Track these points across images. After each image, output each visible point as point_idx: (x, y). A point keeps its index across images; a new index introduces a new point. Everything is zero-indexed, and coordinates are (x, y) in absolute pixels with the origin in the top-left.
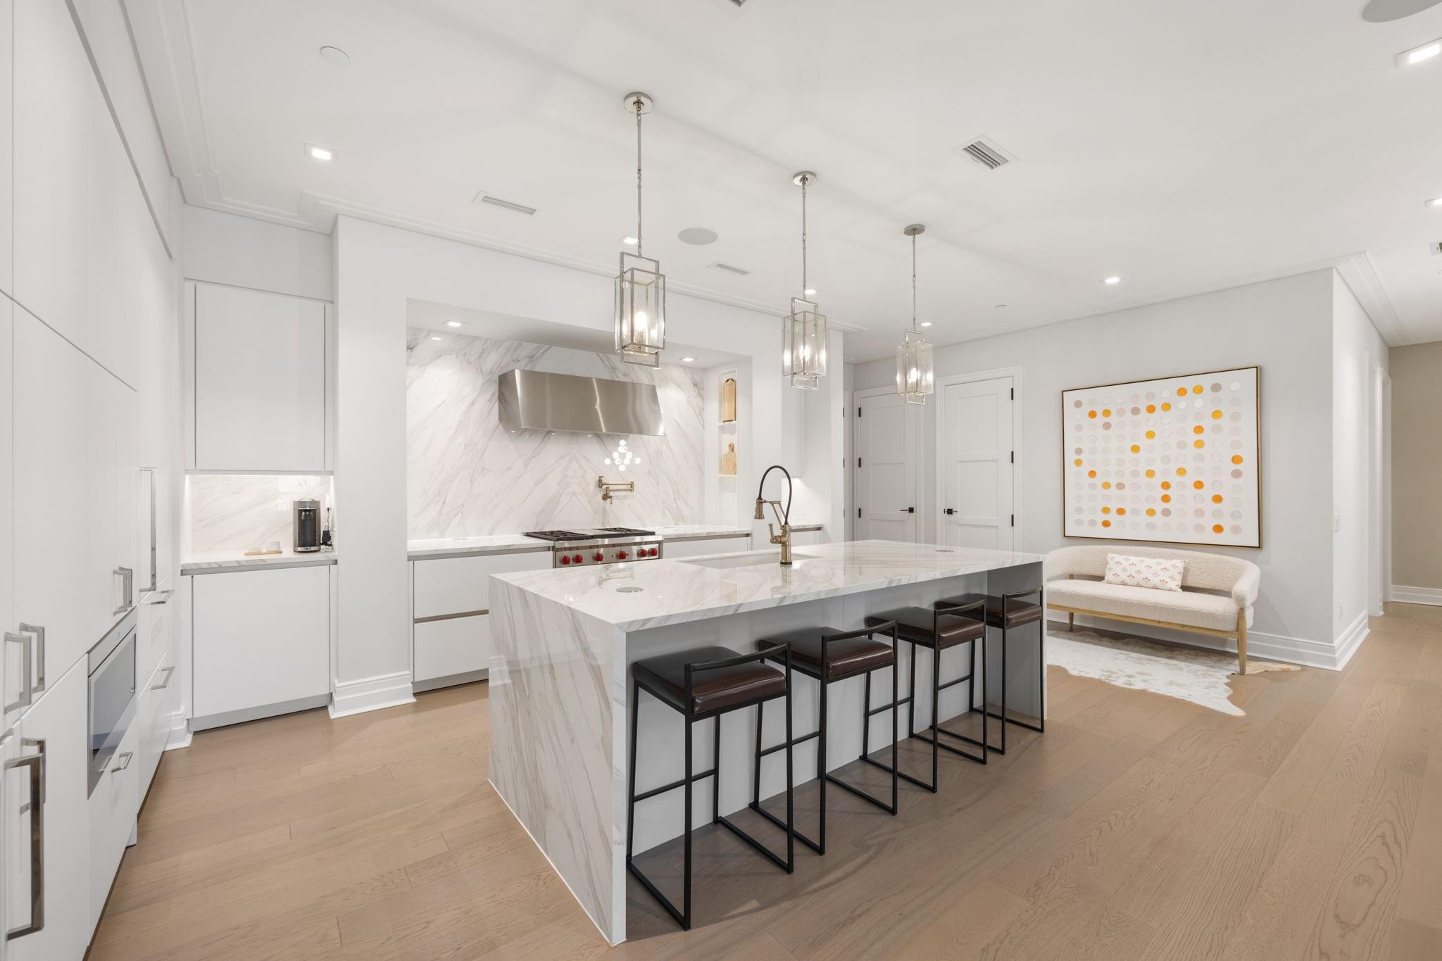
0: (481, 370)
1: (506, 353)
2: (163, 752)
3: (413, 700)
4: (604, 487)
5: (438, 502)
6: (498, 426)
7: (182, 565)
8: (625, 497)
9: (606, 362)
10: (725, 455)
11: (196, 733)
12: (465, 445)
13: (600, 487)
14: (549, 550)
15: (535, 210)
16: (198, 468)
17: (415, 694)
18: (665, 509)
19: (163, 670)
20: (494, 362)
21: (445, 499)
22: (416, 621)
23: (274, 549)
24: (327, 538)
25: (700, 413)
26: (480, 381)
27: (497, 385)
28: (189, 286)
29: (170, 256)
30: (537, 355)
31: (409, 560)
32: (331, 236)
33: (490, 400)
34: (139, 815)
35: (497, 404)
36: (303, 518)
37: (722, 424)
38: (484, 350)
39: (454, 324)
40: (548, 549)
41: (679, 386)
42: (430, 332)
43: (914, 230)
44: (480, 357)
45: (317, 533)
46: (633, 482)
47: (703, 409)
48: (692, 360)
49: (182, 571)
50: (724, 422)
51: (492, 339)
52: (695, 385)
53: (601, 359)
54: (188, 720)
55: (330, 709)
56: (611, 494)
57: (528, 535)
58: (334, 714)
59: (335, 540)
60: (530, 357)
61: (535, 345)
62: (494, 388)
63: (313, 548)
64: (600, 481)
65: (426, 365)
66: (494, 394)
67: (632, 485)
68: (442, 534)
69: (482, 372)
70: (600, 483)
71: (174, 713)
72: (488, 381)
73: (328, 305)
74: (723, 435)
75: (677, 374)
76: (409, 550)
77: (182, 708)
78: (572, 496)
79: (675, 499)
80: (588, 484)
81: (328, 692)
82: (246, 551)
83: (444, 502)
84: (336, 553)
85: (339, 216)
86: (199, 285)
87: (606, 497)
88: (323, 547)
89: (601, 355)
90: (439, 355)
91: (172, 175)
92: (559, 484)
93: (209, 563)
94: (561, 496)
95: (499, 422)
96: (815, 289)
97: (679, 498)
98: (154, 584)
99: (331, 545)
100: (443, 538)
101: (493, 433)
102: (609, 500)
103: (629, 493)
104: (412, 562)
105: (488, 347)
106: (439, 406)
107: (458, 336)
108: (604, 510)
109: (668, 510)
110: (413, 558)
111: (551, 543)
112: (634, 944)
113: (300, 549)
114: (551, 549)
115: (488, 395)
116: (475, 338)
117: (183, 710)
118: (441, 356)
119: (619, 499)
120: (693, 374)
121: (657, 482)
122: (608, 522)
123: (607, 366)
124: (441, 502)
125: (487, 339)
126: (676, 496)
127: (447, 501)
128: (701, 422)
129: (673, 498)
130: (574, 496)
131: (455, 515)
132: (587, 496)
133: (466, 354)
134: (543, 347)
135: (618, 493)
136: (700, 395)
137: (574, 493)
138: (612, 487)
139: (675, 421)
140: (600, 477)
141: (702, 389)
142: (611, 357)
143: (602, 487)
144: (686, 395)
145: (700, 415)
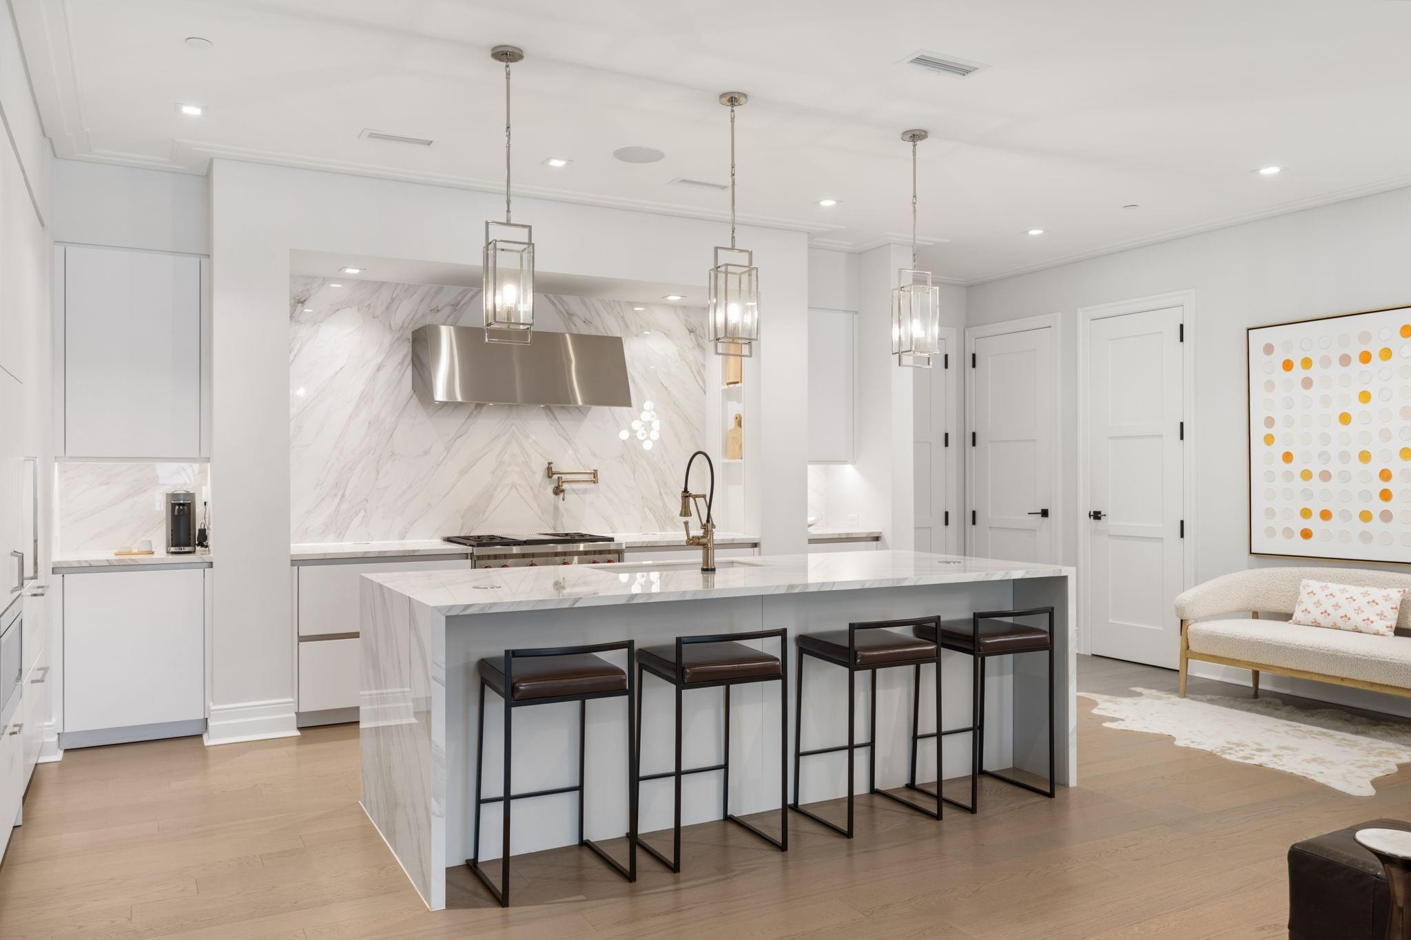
0: (390, 325)
1: (422, 300)
2: (36, 764)
3: (298, 733)
4: (555, 477)
5: (335, 495)
6: (412, 397)
7: (54, 563)
8: (585, 491)
9: (559, 305)
10: (731, 430)
11: (66, 751)
12: (369, 423)
13: (550, 477)
14: (467, 558)
15: (432, 142)
16: (67, 455)
17: (300, 729)
18: (646, 509)
19: (39, 669)
20: (405, 313)
21: (344, 492)
22: (302, 639)
23: (146, 549)
24: (203, 539)
25: (699, 372)
26: (388, 339)
27: (411, 344)
28: (59, 250)
29: (43, 226)
30: (463, 302)
31: (292, 565)
32: (207, 177)
33: (401, 364)
34: (24, 798)
35: (410, 368)
36: (176, 513)
37: (726, 387)
38: (393, 300)
39: (352, 271)
40: (466, 556)
41: (667, 334)
42: (325, 280)
43: (916, 136)
44: (388, 308)
45: (192, 532)
46: (596, 471)
47: (704, 366)
48: (679, 298)
49: (53, 568)
50: (728, 384)
51: (404, 284)
52: (691, 331)
53: (552, 302)
54: (59, 734)
55: (205, 737)
56: (565, 486)
57: (449, 540)
58: (208, 741)
59: (211, 541)
60: (454, 305)
61: (461, 289)
62: (407, 348)
63: (187, 549)
64: (549, 469)
65: (320, 322)
66: (405, 356)
67: (595, 474)
68: (340, 536)
69: (391, 328)
70: (550, 472)
71: (46, 723)
72: (398, 339)
73: (203, 260)
74: (729, 403)
75: (664, 317)
76: (291, 553)
77: (54, 721)
78: (511, 489)
79: (661, 494)
80: (534, 473)
81: (202, 718)
82: (116, 551)
83: (343, 496)
84: (212, 555)
85: (215, 161)
86: (70, 249)
87: (558, 491)
88: (198, 548)
89: (551, 296)
90: (336, 310)
91: (44, 135)
92: (493, 473)
93: (79, 562)
94: (495, 489)
95: (412, 392)
96: (836, 201)
97: (666, 493)
98: (36, 572)
99: (207, 546)
100: (342, 541)
101: (405, 406)
102: (561, 495)
103: (592, 485)
104: (296, 568)
105: (397, 295)
106: (337, 373)
107: (359, 282)
108: (556, 508)
109: (650, 509)
110: (297, 562)
111: (468, 549)
112: (452, 911)
113: (173, 549)
114: (469, 557)
115: (398, 357)
116: (382, 284)
117: (54, 722)
118: (338, 310)
119: (577, 494)
120: (688, 316)
121: (634, 471)
122: (563, 527)
123: (560, 311)
124: (340, 496)
125: (398, 284)
126: (662, 490)
127: (347, 493)
128: (701, 383)
129: (657, 492)
130: (514, 489)
131: (356, 514)
132: (531, 488)
133: (369, 305)
134: (472, 290)
135: (574, 486)
136: (699, 345)
137: (514, 486)
138: (564, 477)
139: (660, 384)
140: (550, 464)
141: (702, 338)
142: (566, 298)
143: (551, 477)
144: (677, 346)
145: (698, 374)
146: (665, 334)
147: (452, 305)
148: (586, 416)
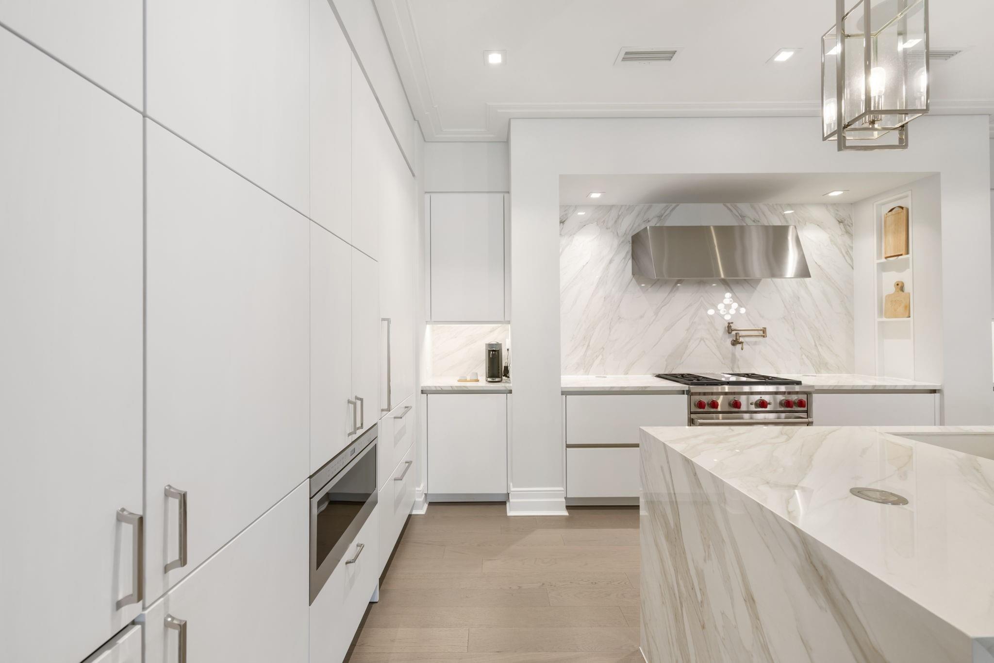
0: (617, 233)
1: (639, 214)
2: (409, 516)
3: (566, 513)
4: (734, 333)
5: (584, 345)
6: (632, 280)
7: (422, 387)
8: (755, 343)
10: (890, 295)
11: (430, 503)
12: (605, 298)
13: (729, 333)
14: (683, 395)
16: (433, 320)
17: (568, 507)
18: (804, 356)
20: (628, 224)
21: (589, 343)
22: (569, 446)
23: (475, 378)
24: (506, 372)
25: (847, 253)
26: (616, 243)
27: (631, 245)
28: (428, 197)
29: (414, 175)
30: (665, 214)
31: (563, 394)
32: (507, 142)
33: (625, 258)
35: (630, 262)
36: (491, 357)
38: (619, 216)
39: (595, 196)
40: (682, 393)
41: (820, 225)
42: (576, 208)
44: (616, 222)
45: (500, 368)
46: (765, 328)
47: (852, 248)
48: (841, 193)
49: (422, 391)
50: (887, 257)
51: (626, 205)
52: (840, 222)
54: (425, 494)
55: (507, 506)
56: (741, 339)
57: (660, 377)
58: (510, 511)
59: (511, 374)
60: (659, 217)
61: (665, 205)
62: (628, 247)
63: (497, 380)
64: (729, 327)
65: (574, 234)
66: (627, 253)
67: (764, 331)
68: (587, 372)
69: (618, 235)
70: (729, 329)
71: (417, 489)
72: (622, 242)
73: (506, 195)
75: (816, 213)
76: (562, 386)
78: (700, 341)
79: (816, 345)
80: (717, 330)
81: (506, 492)
82: (458, 378)
83: (588, 346)
85: (512, 120)
86: (433, 195)
87: (735, 343)
88: (504, 378)
89: (728, 205)
90: (583, 225)
92: (687, 330)
93: (436, 387)
94: (689, 342)
95: (632, 276)
97: (821, 345)
98: (389, 405)
99: (509, 377)
100: (588, 375)
101: (627, 286)
102: (739, 346)
103: (761, 339)
104: (565, 395)
105: (622, 213)
106: (584, 266)
107: (599, 207)
108: (733, 355)
109: (807, 357)
110: (565, 392)
113: (489, 379)
114: (685, 393)
115: (623, 254)
116: (612, 206)
117: (422, 488)
118: (585, 225)
119: (749, 345)
120: (838, 211)
121: (794, 329)
122: (738, 368)
123: (736, 216)
124: (586, 346)
125: (622, 206)
126: (816, 342)
127: (590, 344)
128: (849, 261)
129: (813, 344)
130: (702, 341)
131: (597, 357)
132: (715, 341)
133: (604, 221)
134: (671, 205)
135: (747, 339)
136: (847, 232)
137: (702, 339)
138: (741, 333)
139: (814, 263)
140: (729, 323)
141: (849, 226)
142: (740, 205)
143: (731, 333)
144: (829, 234)
145: (847, 254)
146: (818, 225)
147: (658, 217)
148: (755, 289)
